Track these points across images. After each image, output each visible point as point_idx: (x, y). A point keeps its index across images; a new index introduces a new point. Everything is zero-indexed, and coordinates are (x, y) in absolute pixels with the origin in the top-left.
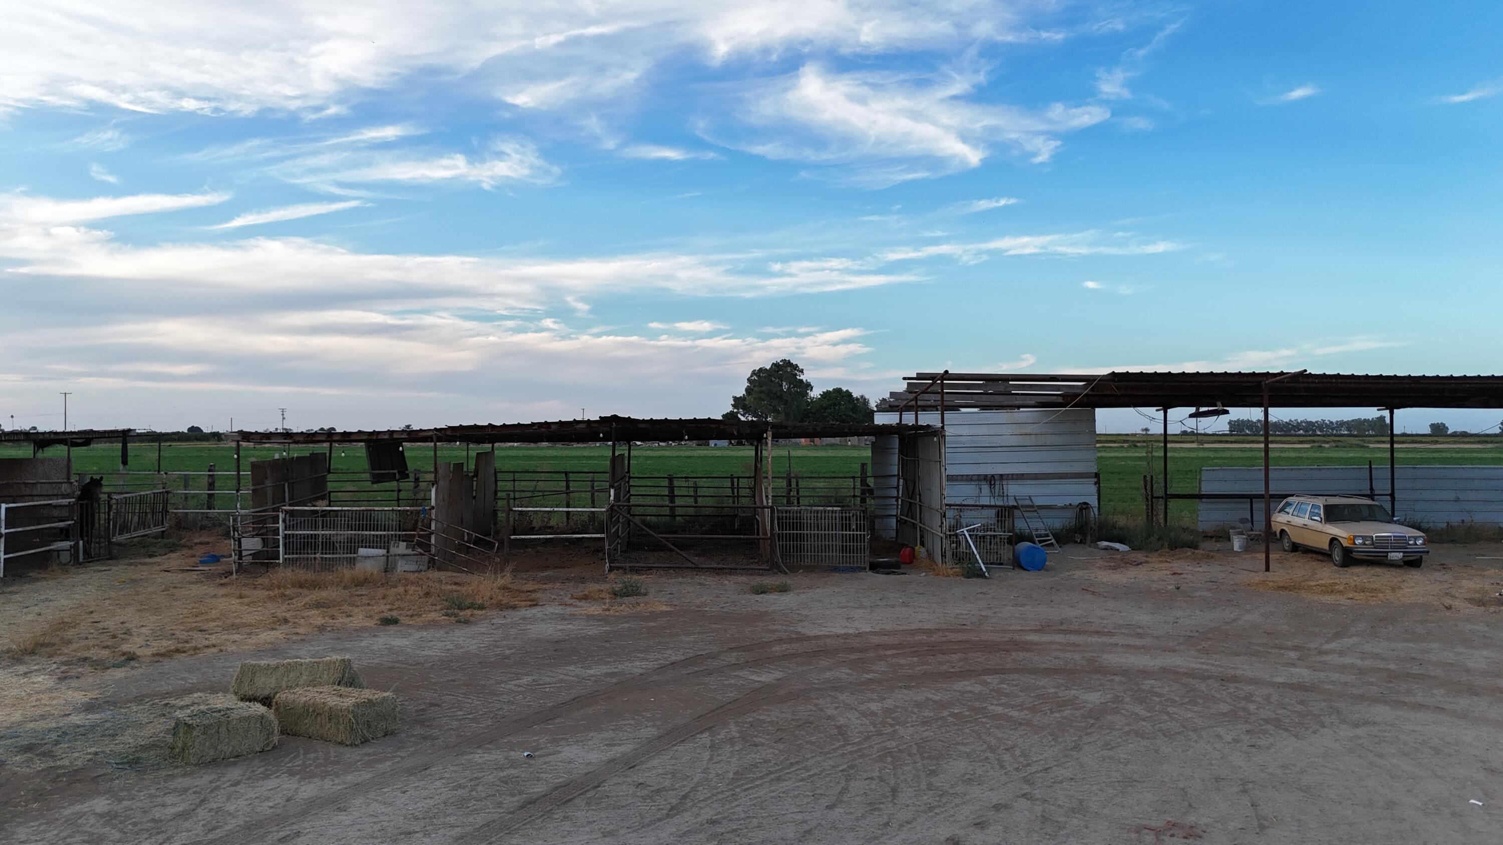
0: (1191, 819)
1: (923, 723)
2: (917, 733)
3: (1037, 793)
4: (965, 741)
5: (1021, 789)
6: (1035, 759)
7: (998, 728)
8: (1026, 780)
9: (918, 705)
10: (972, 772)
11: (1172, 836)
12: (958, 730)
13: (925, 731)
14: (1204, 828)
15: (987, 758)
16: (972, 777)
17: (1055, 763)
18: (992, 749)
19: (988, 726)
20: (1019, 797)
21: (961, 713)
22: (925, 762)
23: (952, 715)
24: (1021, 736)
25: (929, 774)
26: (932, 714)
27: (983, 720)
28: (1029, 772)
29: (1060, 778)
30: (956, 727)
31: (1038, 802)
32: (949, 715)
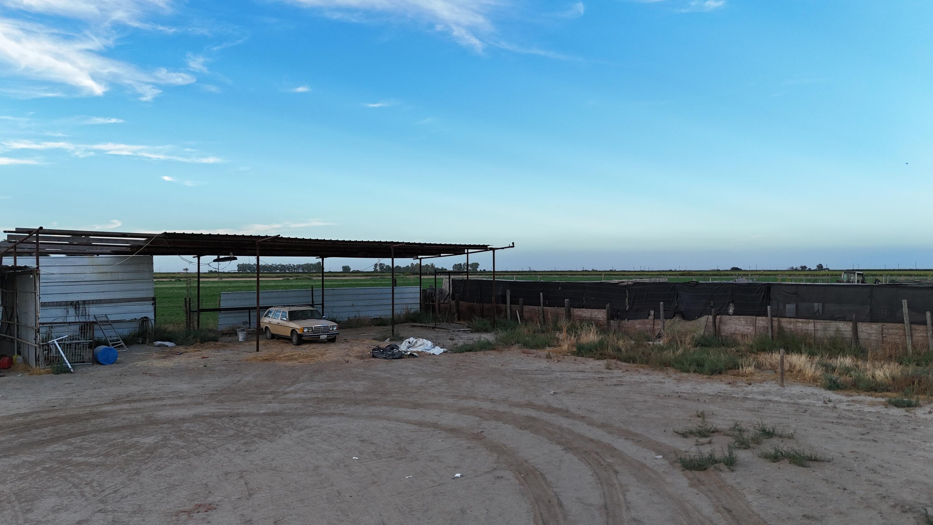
0: (210, 499)
1: (21, 479)
2: (15, 486)
3: (109, 508)
4: (55, 485)
5: (98, 507)
6: (108, 486)
7: (80, 471)
8: (101, 501)
9: (17, 467)
10: (60, 504)
11: (198, 512)
12: (49, 478)
13: (23, 483)
14: (218, 503)
15: (72, 492)
16: (61, 507)
17: (122, 486)
18: (75, 486)
19: (73, 471)
20: (96, 512)
21: (51, 466)
22: (23, 504)
23: (45, 469)
24: (98, 473)
25: (25, 512)
26: (28, 471)
27: (69, 468)
28: (103, 495)
29: (126, 495)
30: (48, 477)
31: (110, 513)
32: (42, 470)
